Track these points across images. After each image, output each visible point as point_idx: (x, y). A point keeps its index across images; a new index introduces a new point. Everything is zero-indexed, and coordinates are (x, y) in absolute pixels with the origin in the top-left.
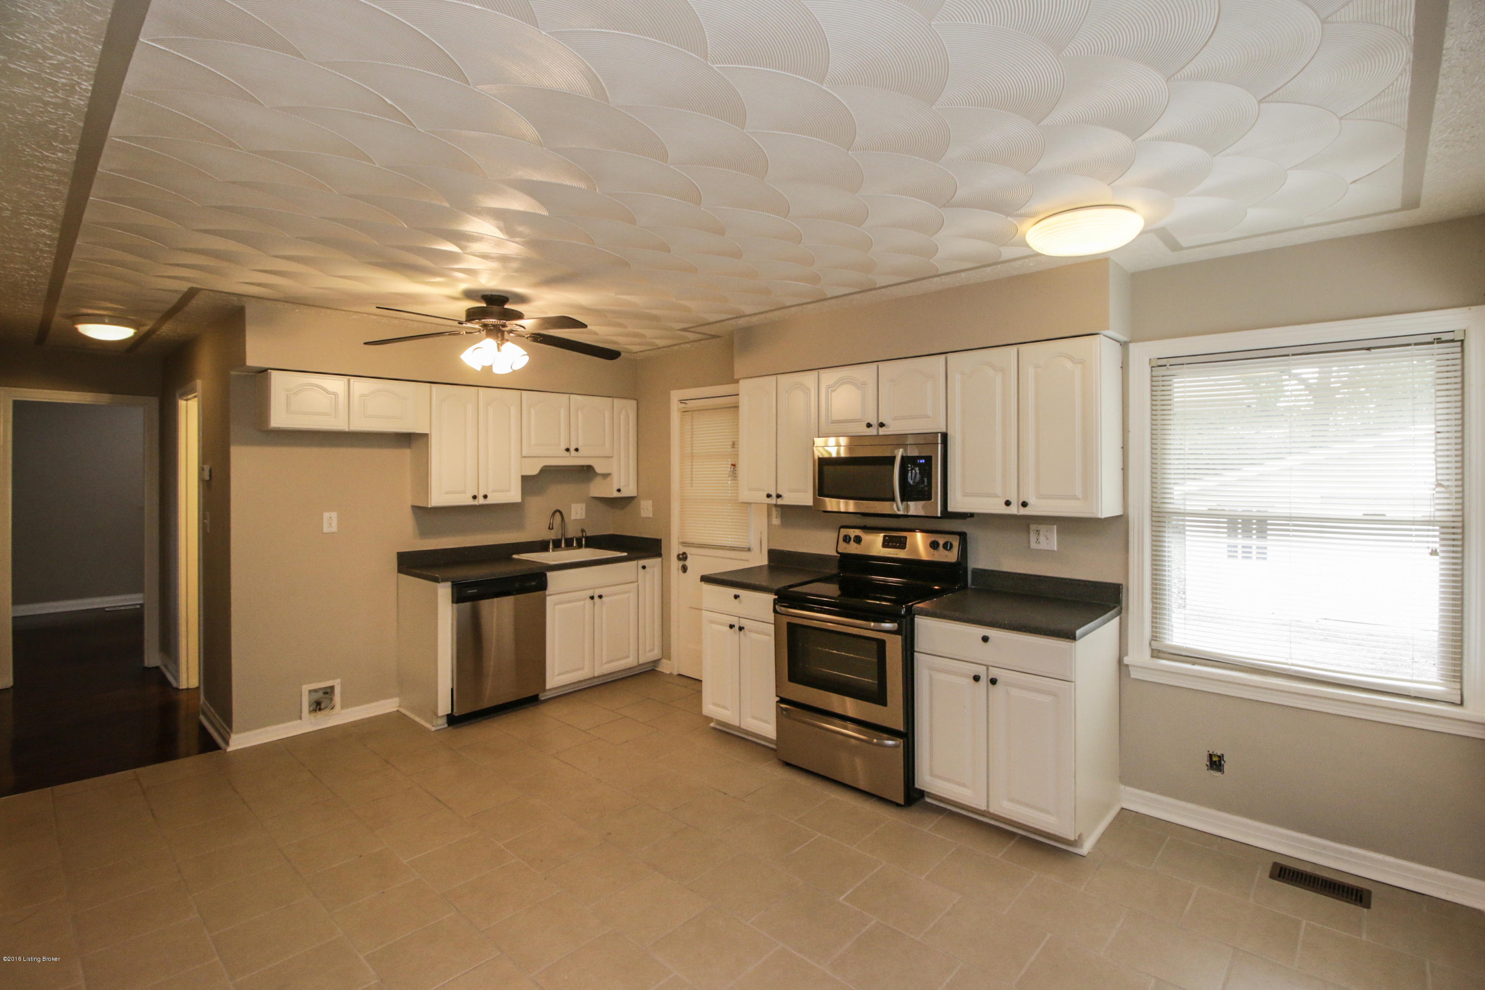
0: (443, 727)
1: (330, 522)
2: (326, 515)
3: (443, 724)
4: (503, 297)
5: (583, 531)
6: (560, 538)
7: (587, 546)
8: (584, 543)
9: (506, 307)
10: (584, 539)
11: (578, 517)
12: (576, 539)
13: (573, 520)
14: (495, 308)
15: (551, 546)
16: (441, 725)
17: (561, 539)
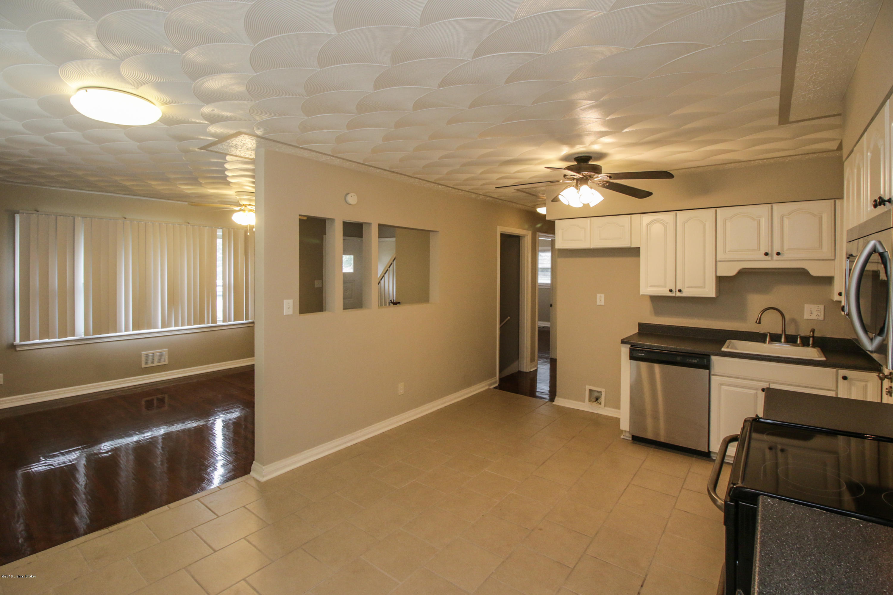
0: (628, 438)
1: (601, 299)
2: (598, 295)
3: (630, 437)
4: (587, 156)
5: (813, 331)
6: (780, 332)
7: (814, 346)
8: (811, 342)
9: (590, 163)
10: (811, 339)
11: (814, 317)
12: (801, 337)
13: (806, 319)
14: (583, 165)
15: (768, 339)
16: (628, 437)
17: (781, 335)
